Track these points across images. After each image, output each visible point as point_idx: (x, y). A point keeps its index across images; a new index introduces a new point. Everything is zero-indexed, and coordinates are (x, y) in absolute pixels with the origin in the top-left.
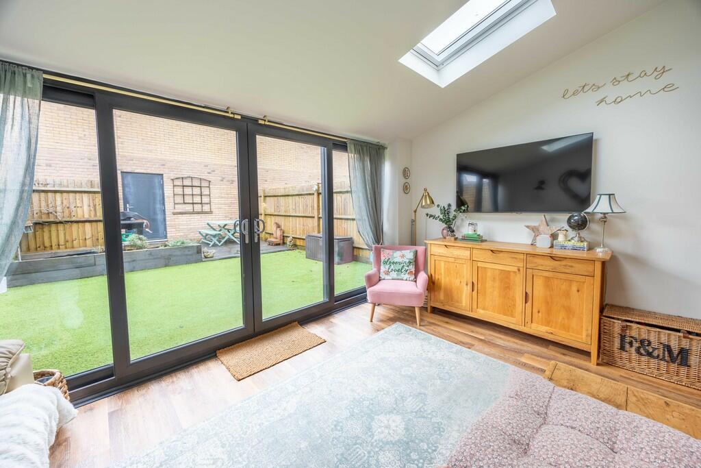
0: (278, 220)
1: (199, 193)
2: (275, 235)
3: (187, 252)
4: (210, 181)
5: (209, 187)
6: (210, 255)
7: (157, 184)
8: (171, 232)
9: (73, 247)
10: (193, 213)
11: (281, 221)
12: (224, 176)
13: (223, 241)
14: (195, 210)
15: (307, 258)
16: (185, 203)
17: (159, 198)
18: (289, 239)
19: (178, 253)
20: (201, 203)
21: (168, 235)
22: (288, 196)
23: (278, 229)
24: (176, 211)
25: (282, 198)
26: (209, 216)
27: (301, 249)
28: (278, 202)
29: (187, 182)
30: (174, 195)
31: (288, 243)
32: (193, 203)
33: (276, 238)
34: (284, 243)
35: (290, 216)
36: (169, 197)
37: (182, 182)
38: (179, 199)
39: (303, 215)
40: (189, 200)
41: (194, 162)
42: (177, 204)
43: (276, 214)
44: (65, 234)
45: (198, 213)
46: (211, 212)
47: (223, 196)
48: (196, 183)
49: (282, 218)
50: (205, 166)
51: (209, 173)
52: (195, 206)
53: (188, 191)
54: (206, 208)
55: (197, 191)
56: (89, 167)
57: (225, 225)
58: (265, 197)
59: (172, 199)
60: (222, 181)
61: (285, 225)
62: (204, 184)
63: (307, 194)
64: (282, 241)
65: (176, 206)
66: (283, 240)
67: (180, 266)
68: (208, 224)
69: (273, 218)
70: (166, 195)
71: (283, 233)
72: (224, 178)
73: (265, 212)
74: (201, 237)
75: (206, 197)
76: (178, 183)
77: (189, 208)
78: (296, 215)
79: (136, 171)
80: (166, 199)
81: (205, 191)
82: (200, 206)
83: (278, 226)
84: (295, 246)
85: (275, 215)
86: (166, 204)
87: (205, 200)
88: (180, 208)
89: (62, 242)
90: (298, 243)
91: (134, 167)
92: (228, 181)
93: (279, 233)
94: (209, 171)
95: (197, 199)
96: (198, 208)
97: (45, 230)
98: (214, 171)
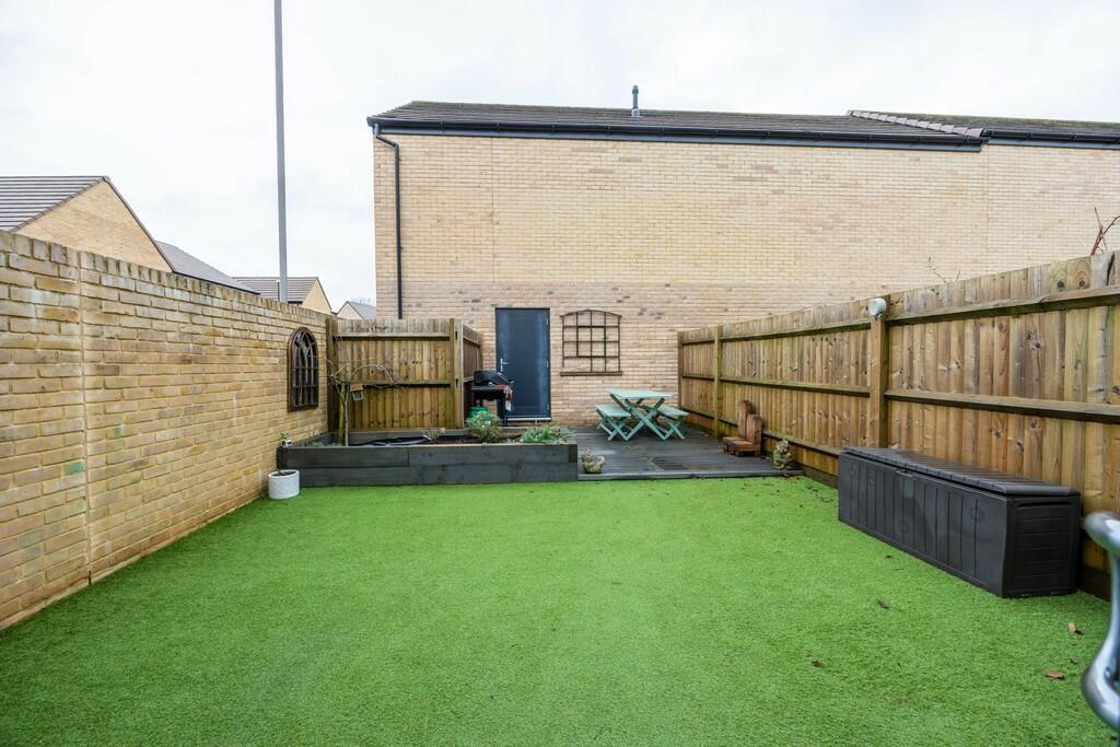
0: (751, 394)
1: (601, 338)
2: (741, 430)
3: (549, 458)
4: (620, 317)
5: (618, 327)
6: (595, 468)
7: (541, 326)
8: (557, 406)
9: (408, 426)
10: (592, 373)
11: (761, 399)
12: (644, 305)
13: (634, 431)
14: (594, 370)
15: (841, 519)
16: (579, 357)
17: (542, 348)
18: (779, 447)
19: (533, 457)
20: (604, 357)
21: (553, 411)
22: (780, 336)
23: (750, 417)
24: (565, 370)
25: (762, 342)
26: (617, 381)
27: (815, 478)
28: (753, 353)
29: (584, 320)
30: (564, 343)
31: (776, 457)
32: (591, 357)
33: (745, 438)
34: (764, 453)
35: (782, 387)
36: (556, 347)
37: (578, 320)
38: (571, 351)
39: (826, 386)
40: (584, 350)
41: (597, 285)
42: (567, 358)
43: (747, 379)
44: (400, 404)
45: (599, 374)
46: (619, 373)
47: (641, 342)
48: (598, 321)
49: (762, 392)
50: (614, 289)
51: (620, 301)
52: (595, 361)
53: (584, 335)
54: (612, 366)
55: (598, 335)
56: (458, 304)
57: (641, 400)
58: (723, 341)
59: (560, 350)
60: (641, 314)
61: (768, 407)
62: (611, 322)
63: (842, 329)
64: (759, 446)
65: (566, 362)
66: (763, 443)
67: (535, 486)
68: (612, 396)
69: (739, 390)
70: (552, 342)
71: (763, 426)
72: (644, 310)
73: (720, 374)
74: (600, 418)
75: (612, 345)
76: (570, 321)
77: (584, 365)
78: (801, 384)
79: (515, 306)
80: (552, 351)
81: (612, 335)
82: (602, 361)
83: (751, 409)
84: (795, 468)
85: (745, 383)
86: (552, 357)
87: (612, 350)
88: (572, 365)
89: (396, 418)
90: (805, 458)
91: (512, 300)
92: (653, 314)
93: (751, 427)
94: (620, 298)
95: (598, 350)
96: (598, 365)
97: (380, 397)
98: (628, 297)
